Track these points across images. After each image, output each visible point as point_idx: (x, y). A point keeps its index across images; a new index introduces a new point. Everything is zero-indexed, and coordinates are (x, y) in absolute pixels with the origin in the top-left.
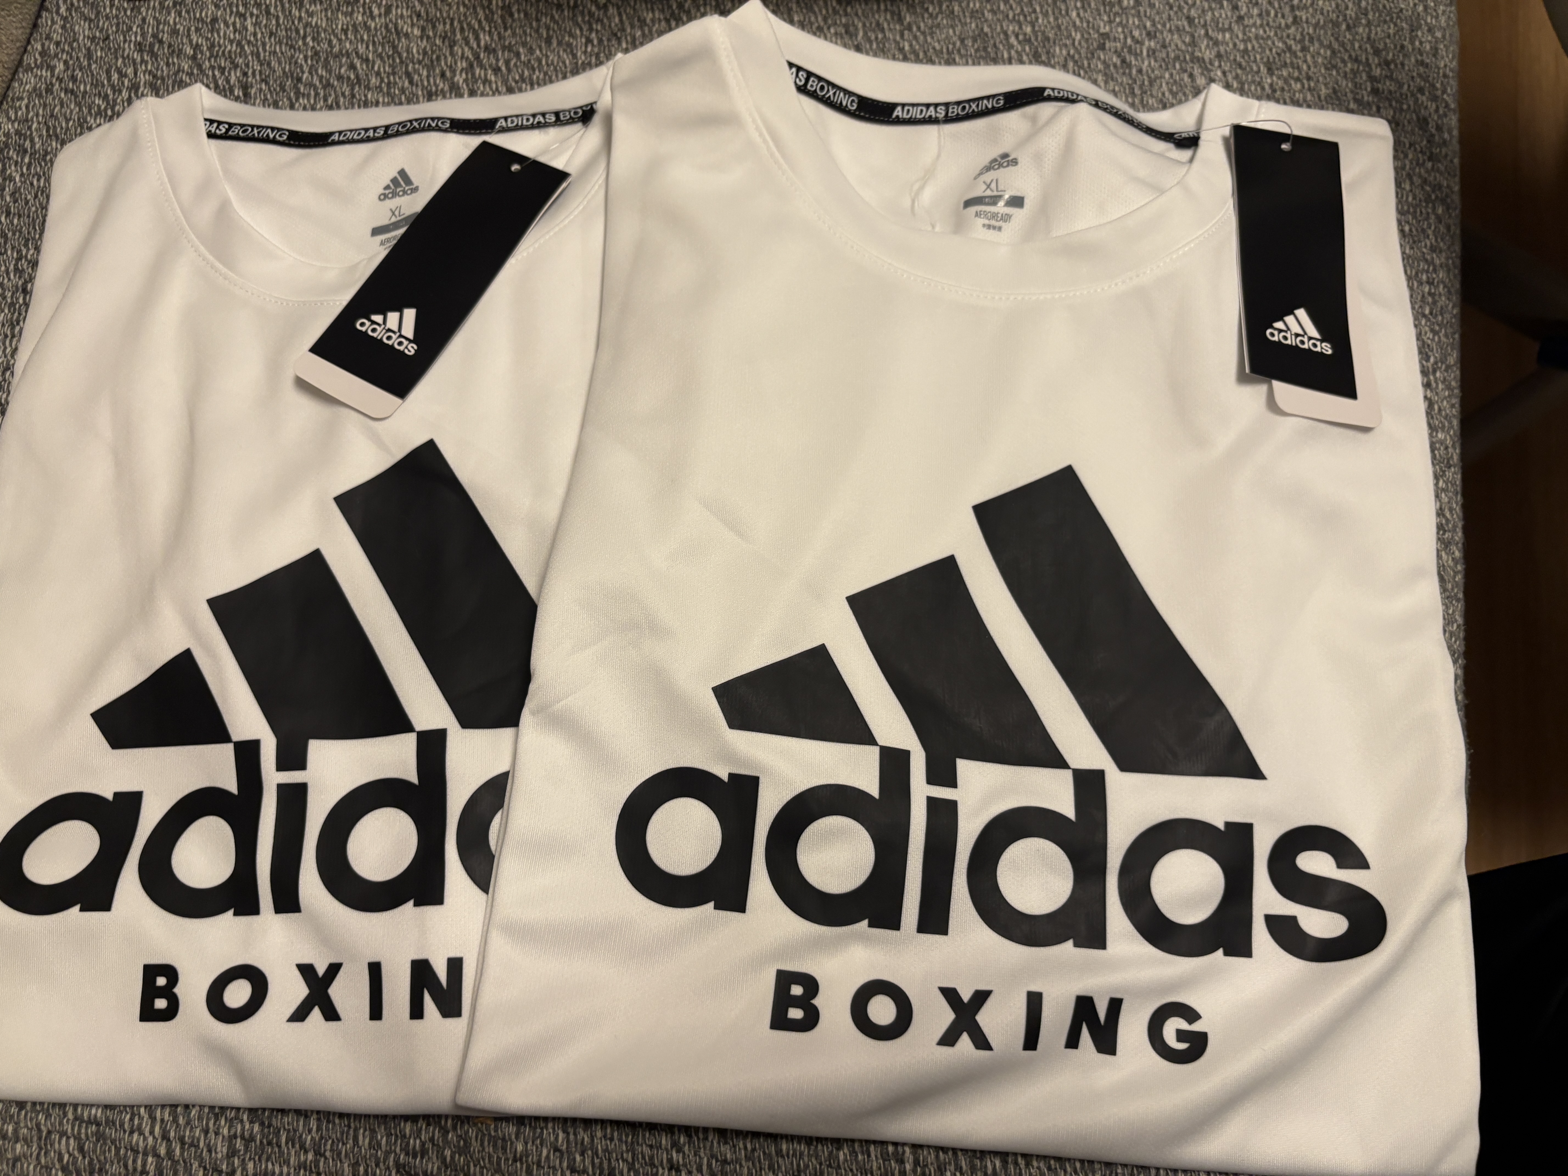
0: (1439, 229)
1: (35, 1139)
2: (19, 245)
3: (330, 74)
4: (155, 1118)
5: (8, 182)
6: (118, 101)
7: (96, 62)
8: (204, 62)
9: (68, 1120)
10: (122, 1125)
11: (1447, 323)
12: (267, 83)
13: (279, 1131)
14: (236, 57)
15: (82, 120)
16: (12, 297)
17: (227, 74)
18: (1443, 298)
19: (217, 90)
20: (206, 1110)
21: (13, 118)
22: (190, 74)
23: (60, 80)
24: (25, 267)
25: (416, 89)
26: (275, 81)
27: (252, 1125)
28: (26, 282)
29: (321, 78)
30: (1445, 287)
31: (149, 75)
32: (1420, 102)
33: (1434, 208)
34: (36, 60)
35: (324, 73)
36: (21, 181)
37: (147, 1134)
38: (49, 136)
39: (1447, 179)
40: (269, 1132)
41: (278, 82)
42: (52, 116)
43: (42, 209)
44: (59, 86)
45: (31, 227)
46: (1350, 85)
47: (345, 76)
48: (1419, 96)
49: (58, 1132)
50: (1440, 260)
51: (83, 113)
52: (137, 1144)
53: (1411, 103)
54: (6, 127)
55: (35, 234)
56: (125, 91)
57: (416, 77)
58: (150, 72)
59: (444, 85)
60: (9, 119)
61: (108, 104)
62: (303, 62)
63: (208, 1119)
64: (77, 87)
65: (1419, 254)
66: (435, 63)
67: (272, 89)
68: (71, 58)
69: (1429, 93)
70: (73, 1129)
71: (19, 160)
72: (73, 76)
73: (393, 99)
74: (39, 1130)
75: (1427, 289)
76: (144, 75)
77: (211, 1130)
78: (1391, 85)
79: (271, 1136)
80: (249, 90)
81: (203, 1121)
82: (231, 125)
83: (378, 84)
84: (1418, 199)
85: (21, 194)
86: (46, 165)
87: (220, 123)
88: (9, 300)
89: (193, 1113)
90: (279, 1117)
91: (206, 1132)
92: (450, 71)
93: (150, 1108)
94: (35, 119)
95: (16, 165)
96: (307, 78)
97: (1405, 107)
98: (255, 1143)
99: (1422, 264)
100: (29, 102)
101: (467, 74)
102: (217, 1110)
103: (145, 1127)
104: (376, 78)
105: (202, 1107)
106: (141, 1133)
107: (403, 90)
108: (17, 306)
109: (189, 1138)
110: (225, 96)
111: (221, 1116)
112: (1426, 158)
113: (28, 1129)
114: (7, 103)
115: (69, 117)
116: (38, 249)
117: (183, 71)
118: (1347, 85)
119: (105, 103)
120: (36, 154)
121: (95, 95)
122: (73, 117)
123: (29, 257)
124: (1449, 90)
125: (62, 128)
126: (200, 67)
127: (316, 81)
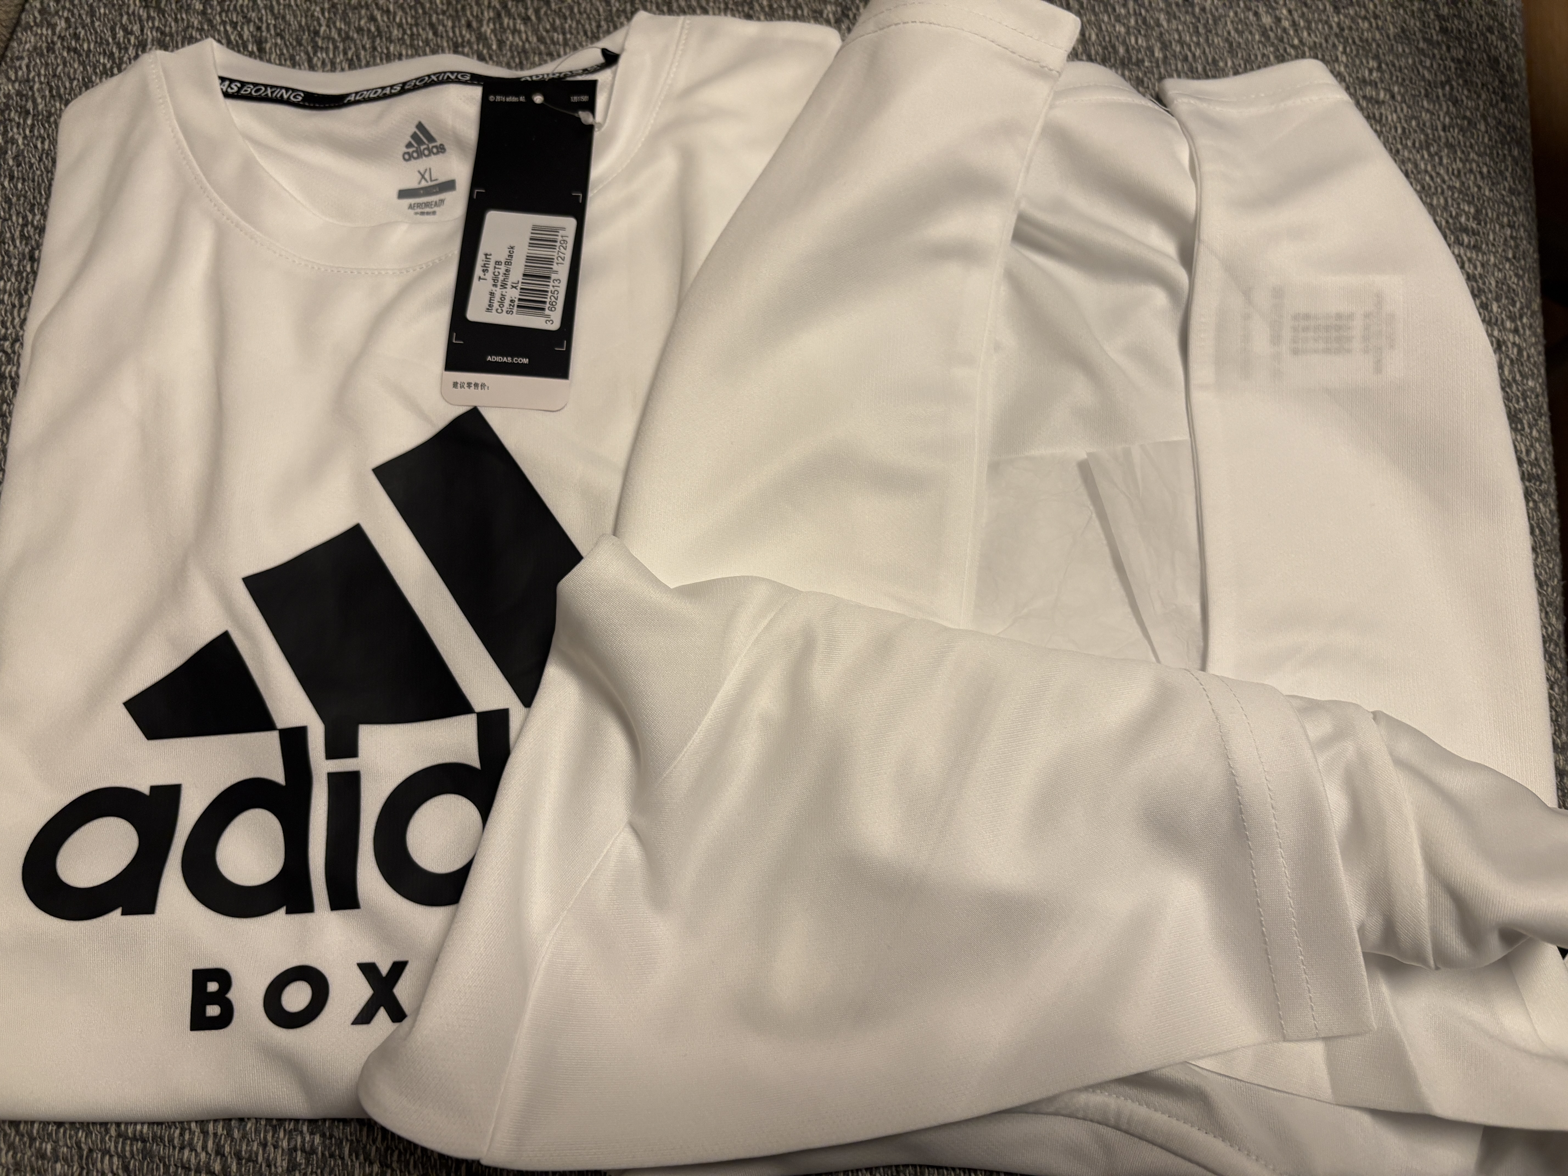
0: (1516, 172)
1: (76, 1158)
2: (24, 211)
3: (349, 28)
4: (208, 1132)
5: (9, 145)
6: (125, 59)
7: (100, 20)
8: (214, 18)
9: (111, 1137)
10: (171, 1140)
11: (1530, 267)
12: (282, 38)
13: (341, 1142)
14: (248, 11)
15: (86, 80)
16: (19, 265)
17: (239, 29)
18: (1525, 242)
19: (230, 44)
20: (263, 1122)
21: (13, 78)
22: (201, 30)
23: (62, 38)
24: (32, 234)
25: (441, 40)
26: (291, 35)
27: (312, 1137)
28: (32, 250)
29: (339, 31)
30: (1525, 230)
31: (156, 32)
32: (1490, 41)
33: (1510, 151)
34: (35, 18)
35: (343, 27)
36: (24, 144)
37: (199, 1149)
38: (52, 96)
39: (1520, 121)
40: (331, 1143)
41: (294, 36)
42: (54, 76)
43: (48, 172)
44: (62, 44)
45: (36, 191)
46: (1418, 24)
47: (365, 28)
48: (1488, 35)
49: (100, 1150)
50: (1519, 203)
51: (87, 72)
52: (189, 1160)
53: (1481, 43)
54: (6, 88)
55: (40, 199)
56: (131, 48)
57: (441, 28)
58: (158, 29)
59: (471, 36)
60: (9, 79)
61: (114, 62)
62: (320, 16)
63: (266, 1132)
64: (80, 45)
65: (1499, 196)
66: (460, 13)
67: (288, 43)
68: (73, 15)
69: (1499, 32)
70: (116, 1147)
71: (22, 121)
72: (75, 34)
73: (416, 50)
74: (80, 1148)
75: (1508, 232)
76: (151, 33)
77: (269, 1144)
78: (1459, 24)
79: (333, 1148)
80: (264, 45)
81: (260, 1134)
82: (243, 84)
83: (400, 36)
84: (1494, 140)
85: (24, 157)
86: (50, 127)
87: (232, 81)
88: (16, 268)
89: (249, 1125)
90: (341, 1127)
91: (264, 1145)
92: (477, 21)
93: (202, 1123)
94: (36, 79)
95: (18, 128)
96: (325, 31)
97: (1475, 46)
98: (317, 1156)
99: (1502, 206)
100: (30, 62)
101: (494, 24)
102: (274, 1122)
103: (197, 1142)
104: (398, 31)
105: (258, 1120)
106: (193, 1149)
107: (427, 42)
108: (24, 274)
109: (245, 1153)
110: (239, 51)
111: (280, 1128)
112: (1499, 98)
113: (68, 1147)
114: (6, 64)
115: (72, 76)
116: (44, 215)
117: (193, 27)
118: (1415, 24)
119: (111, 61)
120: (38, 116)
121: (100, 54)
122: (77, 76)
123: (35, 223)
124: (1517, 31)
125: (65, 88)
126: (210, 22)
127: (334, 34)
